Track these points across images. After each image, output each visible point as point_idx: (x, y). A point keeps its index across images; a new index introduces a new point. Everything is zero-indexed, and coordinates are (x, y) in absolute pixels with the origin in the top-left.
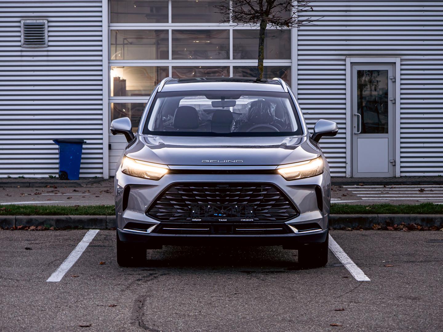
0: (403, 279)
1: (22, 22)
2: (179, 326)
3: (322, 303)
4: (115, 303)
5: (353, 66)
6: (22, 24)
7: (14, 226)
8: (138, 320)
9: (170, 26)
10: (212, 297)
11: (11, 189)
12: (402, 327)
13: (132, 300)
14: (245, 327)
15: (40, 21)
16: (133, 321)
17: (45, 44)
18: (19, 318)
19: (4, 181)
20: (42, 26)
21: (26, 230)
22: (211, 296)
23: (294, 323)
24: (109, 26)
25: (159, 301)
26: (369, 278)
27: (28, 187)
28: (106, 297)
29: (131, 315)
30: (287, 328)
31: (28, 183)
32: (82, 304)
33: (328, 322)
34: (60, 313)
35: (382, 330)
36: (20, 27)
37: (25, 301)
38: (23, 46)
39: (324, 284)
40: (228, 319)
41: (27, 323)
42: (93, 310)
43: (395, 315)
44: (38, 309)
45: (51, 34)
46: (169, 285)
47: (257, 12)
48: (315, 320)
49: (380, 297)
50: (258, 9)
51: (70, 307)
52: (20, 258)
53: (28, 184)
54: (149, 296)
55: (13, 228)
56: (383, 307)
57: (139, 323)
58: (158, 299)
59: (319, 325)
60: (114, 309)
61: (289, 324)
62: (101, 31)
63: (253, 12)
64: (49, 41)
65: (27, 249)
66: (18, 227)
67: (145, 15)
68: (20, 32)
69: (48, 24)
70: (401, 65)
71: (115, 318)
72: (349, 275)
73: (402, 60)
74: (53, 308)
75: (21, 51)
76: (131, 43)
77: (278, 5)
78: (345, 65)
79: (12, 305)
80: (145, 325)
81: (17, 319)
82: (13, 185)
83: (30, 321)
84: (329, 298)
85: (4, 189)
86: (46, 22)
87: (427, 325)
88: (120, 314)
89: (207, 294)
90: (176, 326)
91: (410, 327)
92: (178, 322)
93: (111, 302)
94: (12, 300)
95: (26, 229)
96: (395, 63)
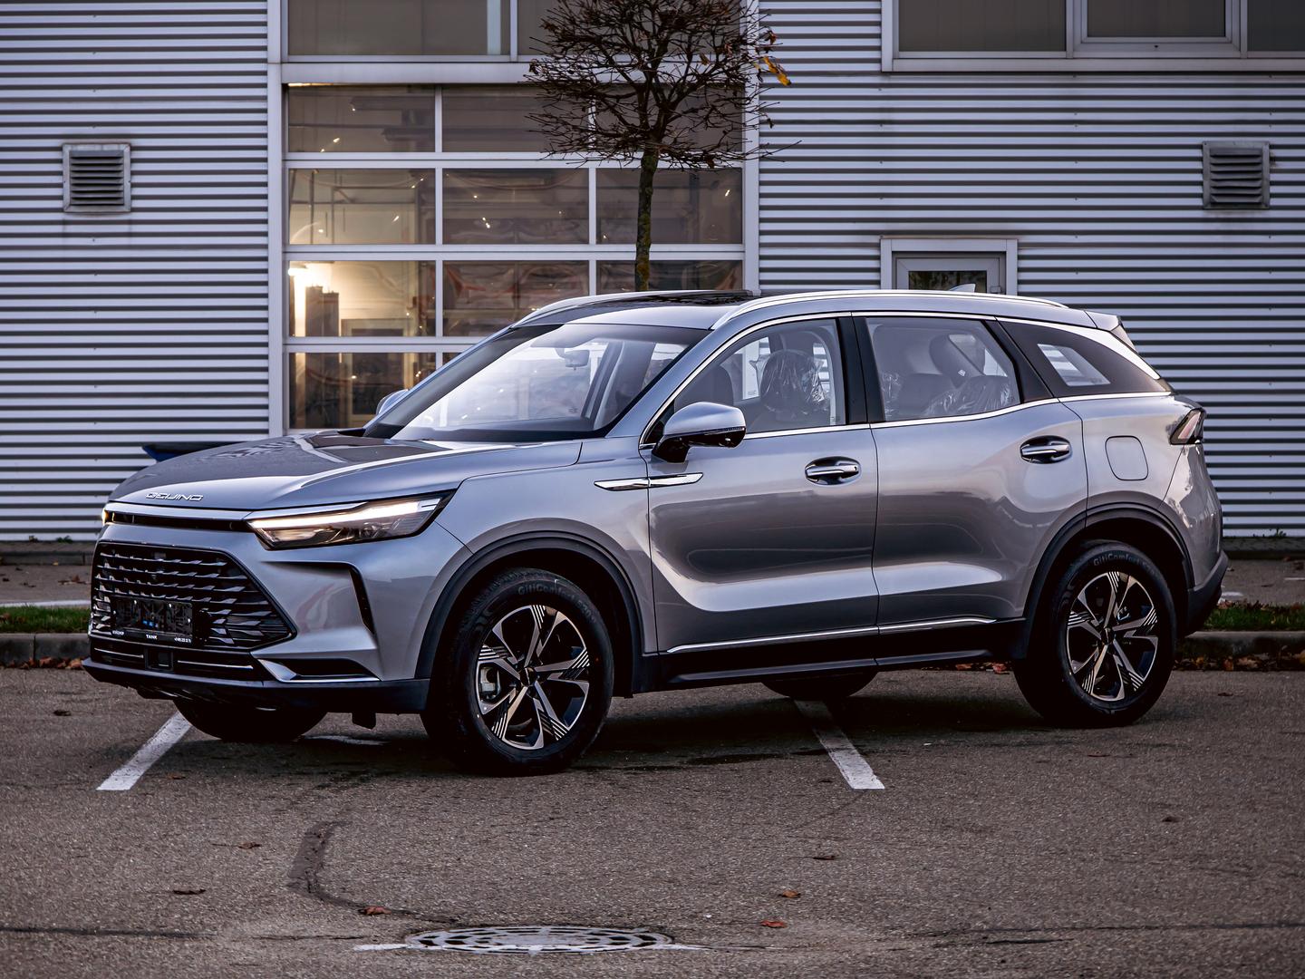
0: (964, 785)
1: (67, 149)
2: (404, 893)
3: (756, 840)
4: (256, 839)
5: (898, 260)
6: (66, 155)
7: (31, 659)
8: (306, 879)
9: (439, 160)
10: (492, 826)
11: (37, 570)
12: (935, 895)
13: (299, 833)
14: (562, 894)
15: (110, 148)
16: (296, 880)
17: (123, 205)
18: (22, 874)
19: (20, 549)
20: (116, 159)
21: (59, 668)
22: (492, 823)
23: (680, 885)
24: (284, 160)
25: (364, 835)
26: (883, 782)
27: (81, 565)
28: (237, 826)
29: (292, 866)
30: (659, 898)
31: (79, 553)
32: (176, 843)
33: (761, 883)
34: (122, 862)
35: (887, 901)
36: (60, 161)
37: (41, 835)
38: (68, 210)
39: (771, 798)
40: (523, 876)
41: (38, 884)
42: (201, 855)
43: (925, 869)
44: (69, 853)
45: (138, 179)
46: (393, 799)
47: (632, 129)
48: (731, 880)
49: (899, 827)
50: (637, 123)
51: (146, 849)
52: (39, 737)
53: (81, 558)
54: (342, 824)
55: (29, 663)
56: (901, 849)
57: (309, 884)
58: (362, 831)
59: (739, 890)
60: (252, 854)
61: (666, 889)
62: (266, 172)
63: (623, 129)
64: (134, 198)
65: (58, 713)
66: (42, 661)
67: (381, 130)
68: (60, 173)
69: (131, 154)
70: (1020, 258)
71: (251, 874)
72: (835, 775)
73: (1020, 246)
74: (105, 850)
75: (64, 223)
76: (353, 201)
77: (685, 113)
78: (878, 258)
79: (8, 843)
80: (323, 889)
81: (16, 875)
82: (42, 560)
83: (46, 880)
84: (775, 829)
85: (18, 569)
86: (126, 149)
87: (998, 890)
88: (265, 864)
89: (482, 819)
90: (396, 893)
91: (956, 896)
92: (401, 883)
93: (248, 838)
94: (10, 832)
95: (60, 666)
96: (1004, 253)
